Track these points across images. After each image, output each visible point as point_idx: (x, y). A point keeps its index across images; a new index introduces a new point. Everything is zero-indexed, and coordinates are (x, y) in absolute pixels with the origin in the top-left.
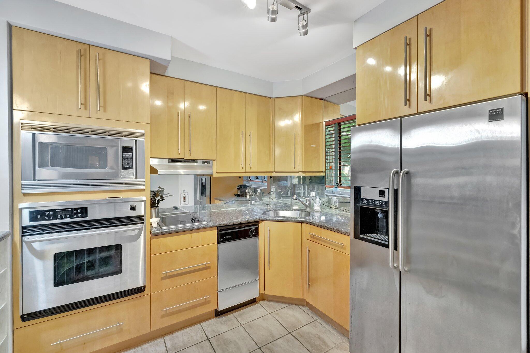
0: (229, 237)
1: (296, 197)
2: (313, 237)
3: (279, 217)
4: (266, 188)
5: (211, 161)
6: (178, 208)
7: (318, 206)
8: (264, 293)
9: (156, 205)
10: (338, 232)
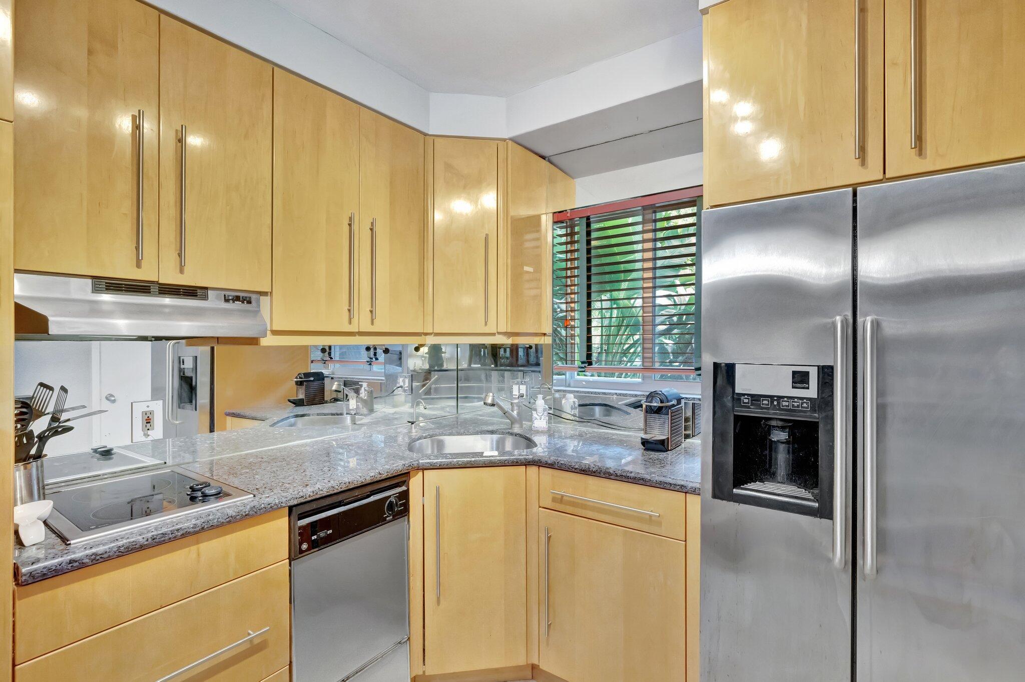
0: (326, 533)
1: (493, 399)
2: (560, 500)
3: (445, 456)
4: (382, 380)
5: (254, 297)
6: (113, 452)
7: (542, 419)
8: (424, 672)
9: (33, 451)
10: (641, 482)
